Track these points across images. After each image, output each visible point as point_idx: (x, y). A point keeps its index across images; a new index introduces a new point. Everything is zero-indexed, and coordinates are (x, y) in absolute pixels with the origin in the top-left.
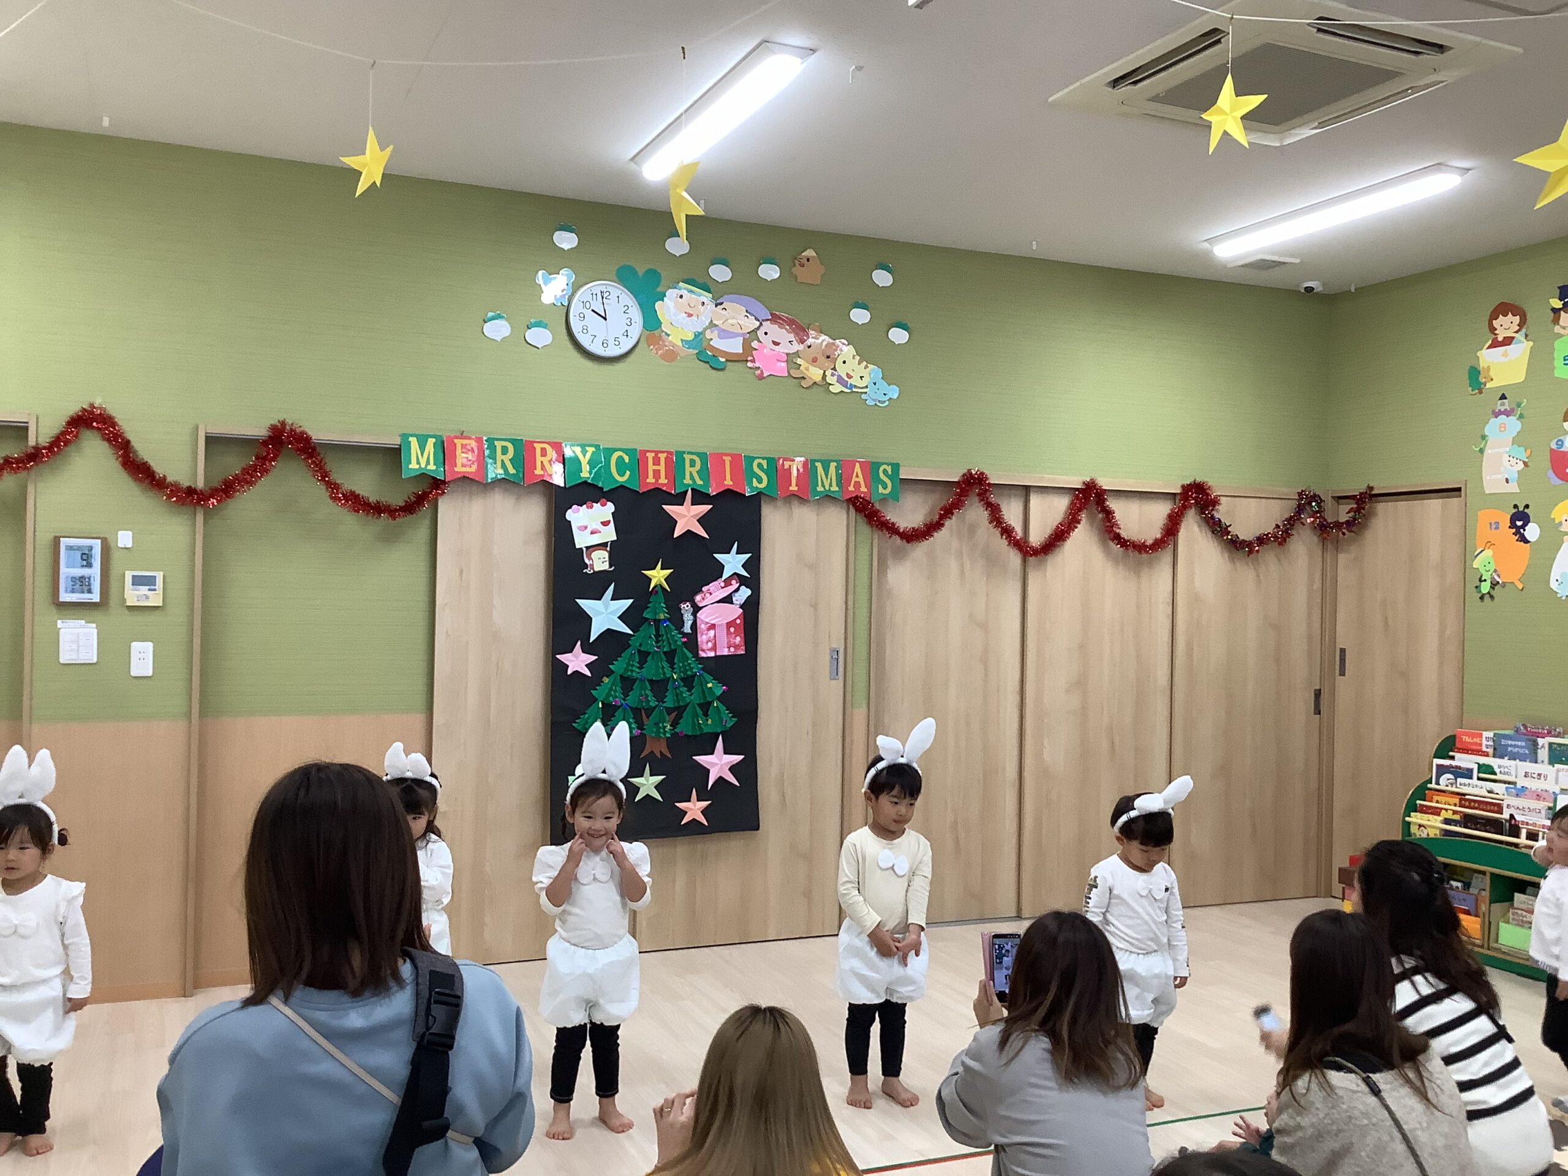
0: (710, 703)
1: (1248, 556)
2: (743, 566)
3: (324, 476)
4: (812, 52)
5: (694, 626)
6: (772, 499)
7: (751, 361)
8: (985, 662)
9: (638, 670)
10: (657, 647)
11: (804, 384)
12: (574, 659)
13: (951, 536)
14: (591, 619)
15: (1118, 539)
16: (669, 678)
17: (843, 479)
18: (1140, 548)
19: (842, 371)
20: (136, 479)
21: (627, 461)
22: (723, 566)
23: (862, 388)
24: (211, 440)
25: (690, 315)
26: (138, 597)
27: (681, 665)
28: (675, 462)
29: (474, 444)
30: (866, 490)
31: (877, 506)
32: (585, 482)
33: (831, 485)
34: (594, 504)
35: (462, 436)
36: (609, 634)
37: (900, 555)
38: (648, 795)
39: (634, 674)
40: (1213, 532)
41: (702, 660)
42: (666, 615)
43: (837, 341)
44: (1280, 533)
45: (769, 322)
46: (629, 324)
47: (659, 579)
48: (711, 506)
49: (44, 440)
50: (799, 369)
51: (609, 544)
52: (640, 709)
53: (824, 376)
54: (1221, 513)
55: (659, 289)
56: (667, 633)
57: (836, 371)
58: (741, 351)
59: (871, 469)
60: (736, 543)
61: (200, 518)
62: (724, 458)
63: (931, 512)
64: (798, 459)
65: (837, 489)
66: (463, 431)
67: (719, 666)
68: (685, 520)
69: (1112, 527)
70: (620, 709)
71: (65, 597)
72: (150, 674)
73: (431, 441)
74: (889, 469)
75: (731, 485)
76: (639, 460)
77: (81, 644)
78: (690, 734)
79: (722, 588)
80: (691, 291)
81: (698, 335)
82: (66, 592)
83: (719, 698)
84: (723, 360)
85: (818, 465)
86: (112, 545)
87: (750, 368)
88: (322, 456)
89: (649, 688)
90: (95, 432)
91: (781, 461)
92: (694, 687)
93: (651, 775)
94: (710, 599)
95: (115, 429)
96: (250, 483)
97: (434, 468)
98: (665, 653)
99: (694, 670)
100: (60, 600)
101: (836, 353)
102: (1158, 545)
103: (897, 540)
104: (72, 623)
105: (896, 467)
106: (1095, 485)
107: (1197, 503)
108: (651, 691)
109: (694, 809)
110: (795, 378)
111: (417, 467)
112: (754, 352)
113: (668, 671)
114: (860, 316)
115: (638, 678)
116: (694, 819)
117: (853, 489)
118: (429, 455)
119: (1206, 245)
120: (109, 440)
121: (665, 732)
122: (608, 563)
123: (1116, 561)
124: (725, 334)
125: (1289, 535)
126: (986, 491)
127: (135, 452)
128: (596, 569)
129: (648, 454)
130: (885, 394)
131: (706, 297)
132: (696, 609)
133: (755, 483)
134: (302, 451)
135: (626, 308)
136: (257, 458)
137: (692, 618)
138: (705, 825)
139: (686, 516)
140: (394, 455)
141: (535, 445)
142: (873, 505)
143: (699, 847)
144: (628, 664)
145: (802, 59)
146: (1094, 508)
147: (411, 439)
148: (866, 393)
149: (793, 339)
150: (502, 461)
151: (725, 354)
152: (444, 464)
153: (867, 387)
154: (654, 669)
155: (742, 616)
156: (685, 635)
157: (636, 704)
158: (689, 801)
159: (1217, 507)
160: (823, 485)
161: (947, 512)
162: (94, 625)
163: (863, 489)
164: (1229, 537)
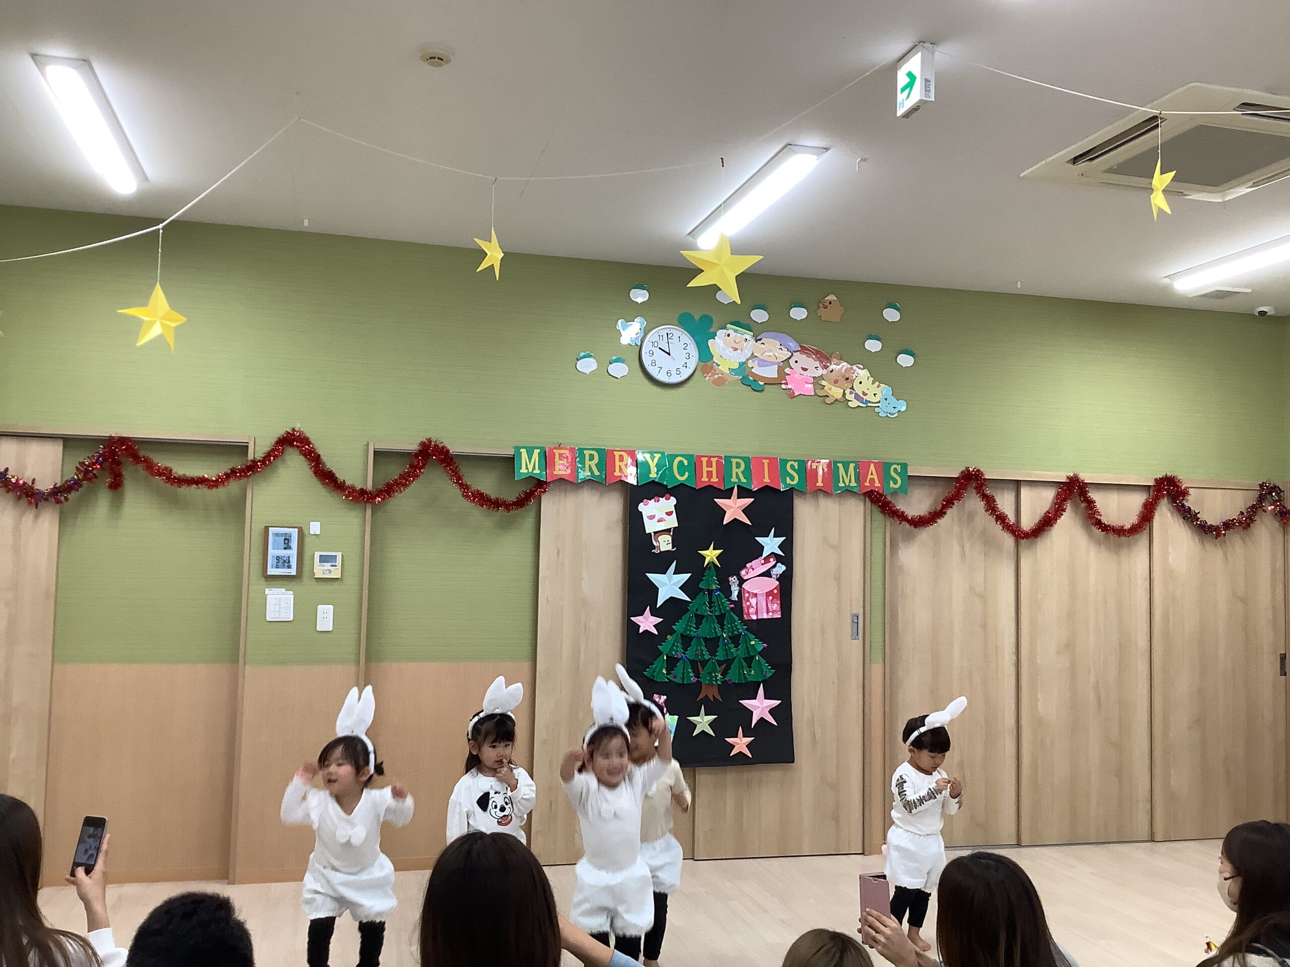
0: (753, 657)
1: (1216, 538)
2: (779, 547)
3: (458, 479)
4: (826, 150)
5: (740, 595)
6: (802, 493)
7: (784, 384)
8: (984, 627)
9: (695, 630)
10: (710, 612)
11: (828, 401)
12: (645, 621)
13: (953, 520)
14: (658, 589)
15: (1099, 524)
16: (720, 636)
17: (859, 478)
18: (1120, 531)
19: (859, 389)
20: (324, 484)
21: (686, 464)
22: (763, 547)
23: (876, 403)
24: (377, 453)
25: (736, 349)
26: (323, 571)
27: (729, 626)
28: (724, 465)
29: (567, 452)
30: (879, 485)
31: (889, 498)
32: (653, 482)
33: (850, 482)
34: (660, 498)
35: (559, 447)
36: (672, 600)
37: (909, 538)
38: (703, 731)
39: (692, 633)
40: (1184, 518)
41: (745, 622)
42: (717, 586)
43: (854, 367)
44: (1244, 519)
45: (799, 353)
46: (688, 357)
47: (712, 558)
48: (753, 499)
49: (260, 455)
50: (823, 389)
51: (672, 530)
52: (697, 661)
53: (844, 394)
54: (1191, 502)
55: (712, 330)
56: (718, 600)
57: (854, 390)
58: (777, 376)
59: (883, 468)
60: (774, 528)
61: (369, 512)
62: (763, 461)
63: (936, 502)
64: (823, 461)
65: (856, 485)
66: (561, 444)
67: (760, 627)
68: (732, 510)
69: (1094, 514)
70: (681, 661)
71: (271, 571)
72: (331, 629)
73: (537, 451)
74: (899, 468)
75: (768, 483)
76: (695, 463)
77: (281, 607)
78: (737, 682)
79: (762, 564)
80: (736, 331)
81: (742, 365)
82: (272, 568)
83: (760, 653)
84: (762, 383)
85: (840, 465)
86: (306, 532)
87: (784, 389)
88: (456, 465)
89: (704, 645)
90: (296, 449)
91: (809, 463)
92: (740, 644)
93: (706, 715)
94: (752, 574)
95: (309, 447)
96: (405, 486)
97: (539, 472)
98: (716, 616)
99: (741, 631)
100: (268, 574)
101: (853, 375)
102: (1134, 530)
103: (907, 526)
104: (276, 590)
105: (904, 466)
106: (1078, 479)
107: (1168, 493)
108: (705, 646)
109: (740, 743)
110: (820, 396)
111: (526, 471)
112: (787, 377)
113: (718, 629)
114: (873, 346)
115: (693, 638)
116: (741, 752)
117: (869, 485)
118: (535, 463)
119: (1167, 280)
120: (305, 455)
121: (716, 683)
122: (671, 544)
123: (1099, 543)
124: (763, 363)
125: (1252, 521)
126: (983, 485)
127: (324, 464)
128: (662, 550)
129: (702, 459)
130: (894, 408)
131: (749, 335)
132: (742, 581)
133: (788, 481)
134: (442, 461)
135: (686, 345)
136: (411, 467)
137: (738, 588)
138: (749, 757)
139: (733, 507)
140: (509, 462)
141: (615, 453)
142: (885, 498)
143: (745, 776)
144: (687, 625)
145: (817, 156)
146: (1078, 499)
147: (521, 450)
148: (879, 407)
149: (819, 366)
150: (590, 465)
151: (763, 378)
152: (546, 469)
153: (879, 402)
154: (708, 629)
155: (779, 588)
156: (732, 602)
157: (694, 657)
158: (737, 737)
159: (1186, 497)
160: (844, 481)
161: (949, 502)
162: (292, 592)
163: (877, 484)
164: (1199, 523)
